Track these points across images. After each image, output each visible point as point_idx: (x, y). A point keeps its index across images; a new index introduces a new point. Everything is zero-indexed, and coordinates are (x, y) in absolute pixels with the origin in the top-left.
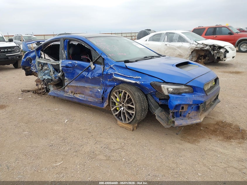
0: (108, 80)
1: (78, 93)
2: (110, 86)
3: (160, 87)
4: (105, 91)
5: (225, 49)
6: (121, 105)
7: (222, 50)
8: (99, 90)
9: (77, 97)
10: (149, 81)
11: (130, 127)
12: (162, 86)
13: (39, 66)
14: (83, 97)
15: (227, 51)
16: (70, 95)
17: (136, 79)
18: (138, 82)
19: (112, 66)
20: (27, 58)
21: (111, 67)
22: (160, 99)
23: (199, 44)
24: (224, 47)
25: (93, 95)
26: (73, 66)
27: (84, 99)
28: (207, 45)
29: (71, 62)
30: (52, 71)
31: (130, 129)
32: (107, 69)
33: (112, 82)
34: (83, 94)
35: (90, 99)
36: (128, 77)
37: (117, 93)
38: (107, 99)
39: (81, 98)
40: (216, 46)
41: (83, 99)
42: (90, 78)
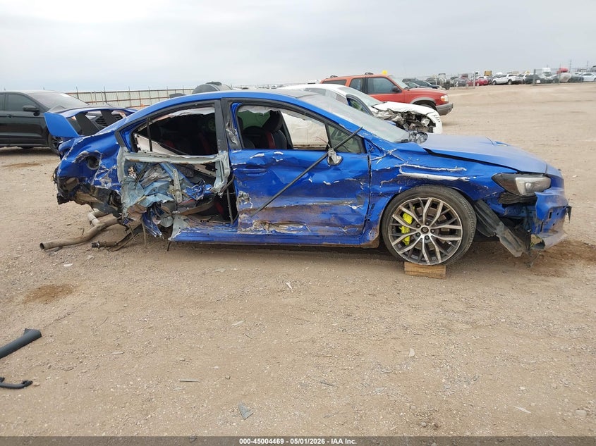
0: (382, 182)
1: (281, 222)
2: (385, 194)
3: (514, 182)
4: (370, 207)
5: (429, 118)
6: (419, 230)
7: (425, 122)
8: (354, 208)
9: (282, 231)
10: (489, 173)
11: (439, 272)
12: (517, 179)
13: (127, 173)
14: (300, 230)
15: (432, 124)
16: (259, 231)
17: (456, 172)
18: (463, 178)
19: (390, 152)
20: (83, 154)
21: (388, 155)
22: (504, 206)
23: (381, 111)
24: (428, 116)
25: (333, 220)
26: (269, 164)
27: (307, 234)
28: (396, 113)
29: (263, 155)
30: (177, 182)
31: (441, 275)
32: (378, 159)
33: (391, 186)
34: (299, 223)
35: (324, 231)
36: (437, 171)
37: (411, 205)
38: (377, 224)
39: (294, 233)
40: (413, 113)
41: (301, 233)
42: (328, 183)
